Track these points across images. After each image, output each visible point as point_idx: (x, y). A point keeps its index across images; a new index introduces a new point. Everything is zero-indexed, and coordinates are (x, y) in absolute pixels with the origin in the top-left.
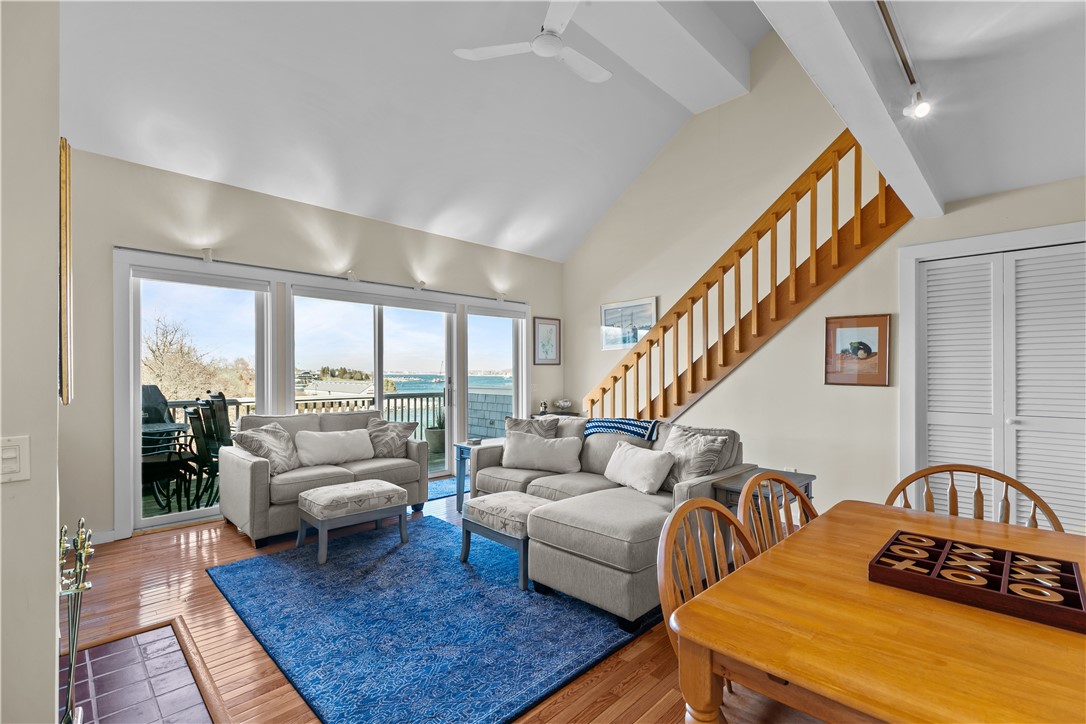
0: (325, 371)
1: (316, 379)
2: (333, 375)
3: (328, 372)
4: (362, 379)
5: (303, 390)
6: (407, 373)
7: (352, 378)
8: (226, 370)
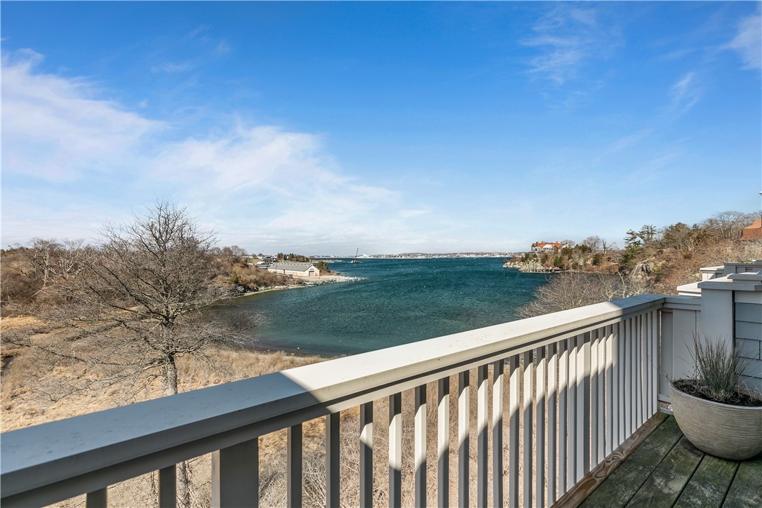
0: (280, 256)
1: (274, 261)
2: (285, 259)
3: (281, 257)
4: (304, 261)
5: (267, 269)
6: (333, 257)
7: (297, 261)
8: (218, 256)
